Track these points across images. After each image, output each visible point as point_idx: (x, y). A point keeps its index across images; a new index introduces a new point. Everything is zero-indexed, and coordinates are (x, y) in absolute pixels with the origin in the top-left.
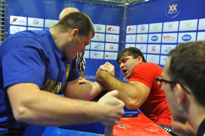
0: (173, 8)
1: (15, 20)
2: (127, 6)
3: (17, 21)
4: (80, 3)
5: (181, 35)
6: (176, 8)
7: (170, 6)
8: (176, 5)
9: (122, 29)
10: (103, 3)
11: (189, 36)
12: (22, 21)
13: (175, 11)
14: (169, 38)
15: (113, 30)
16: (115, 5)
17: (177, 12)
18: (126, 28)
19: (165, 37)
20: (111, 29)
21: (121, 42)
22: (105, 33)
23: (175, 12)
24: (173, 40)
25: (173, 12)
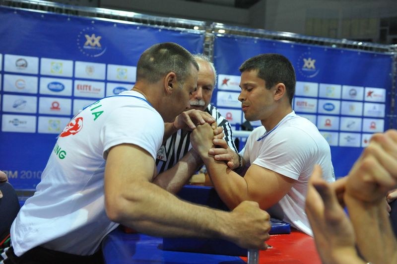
1: (225, 82)
3: (228, 83)
9: (390, 93)
15: (375, 95)
16: (379, 53)
21: (388, 116)
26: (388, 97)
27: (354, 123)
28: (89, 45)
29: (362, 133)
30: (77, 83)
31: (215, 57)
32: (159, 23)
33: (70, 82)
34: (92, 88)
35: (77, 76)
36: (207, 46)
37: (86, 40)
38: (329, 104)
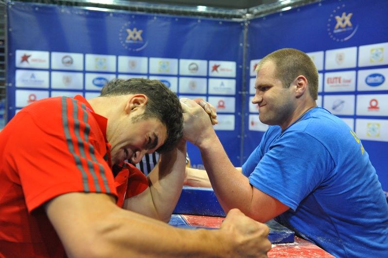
0: (344, 21)
1: (25, 58)
2: (248, 20)
3: (29, 59)
4: (153, 19)
5: (363, 74)
6: (351, 20)
7: (338, 18)
8: (350, 15)
9: (241, 67)
10: (200, 17)
11: (379, 75)
12: (40, 61)
13: (347, 26)
14: (340, 82)
15: (223, 70)
16: (225, 20)
17: (351, 29)
18: (249, 65)
19: (329, 80)
20: (219, 69)
21: (240, 93)
22: (208, 77)
23: (349, 29)
24: (348, 85)
25: (345, 30)
26: (239, 71)
31: (10, 30)
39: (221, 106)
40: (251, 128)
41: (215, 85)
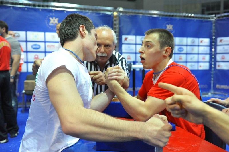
1: (126, 39)
12: (132, 40)
15: (204, 42)
26: (211, 42)
27: (194, 57)
28: (52, 23)
29: (198, 62)
30: (47, 44)
32: (89, 9)
33: (43, 44)
34: (55, 46)
35: (47, 40)
36: (115, 20)
37: (50, 21)
38: (180, 48)
39: (204, 59)
40: (217, 68)
41: (202, 49)
